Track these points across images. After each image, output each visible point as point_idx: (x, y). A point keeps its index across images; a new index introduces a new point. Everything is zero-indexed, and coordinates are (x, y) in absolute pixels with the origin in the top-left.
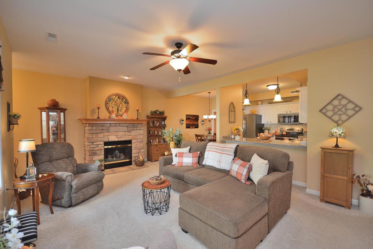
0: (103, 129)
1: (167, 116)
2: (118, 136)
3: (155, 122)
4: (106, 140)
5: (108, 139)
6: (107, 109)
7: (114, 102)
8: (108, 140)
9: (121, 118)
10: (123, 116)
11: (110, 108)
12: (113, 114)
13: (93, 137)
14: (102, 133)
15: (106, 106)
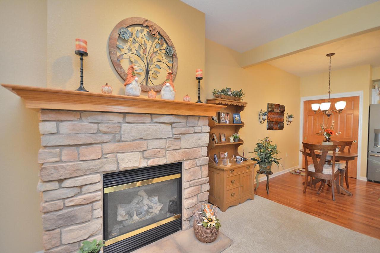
0: (99, 131)
1: (246, 103)
2: (146, 154)
3: (223, 114)
4: (111, 168)
5: (118, 163)
6: (116, 65)
7: (137, 45)
8: (118, 167)
9: (158, 98)
10: (162, 92)
11: (125, 65)
12: (134, 83)
13: (60, 161)
14: (95, 144)
15: (110, 53)
